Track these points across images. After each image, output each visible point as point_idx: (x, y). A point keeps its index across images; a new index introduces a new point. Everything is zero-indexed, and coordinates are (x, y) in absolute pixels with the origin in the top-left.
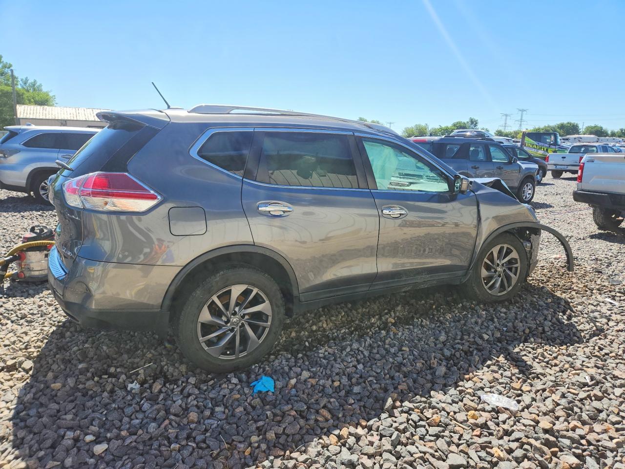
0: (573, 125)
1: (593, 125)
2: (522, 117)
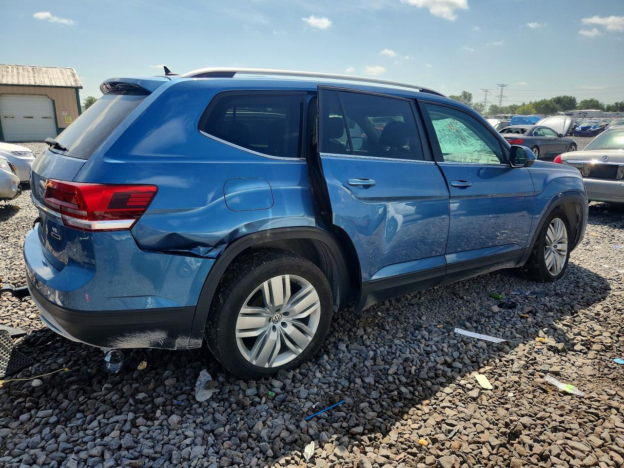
0: (570, 100)
1: (589, 99)
2: (501, 93)
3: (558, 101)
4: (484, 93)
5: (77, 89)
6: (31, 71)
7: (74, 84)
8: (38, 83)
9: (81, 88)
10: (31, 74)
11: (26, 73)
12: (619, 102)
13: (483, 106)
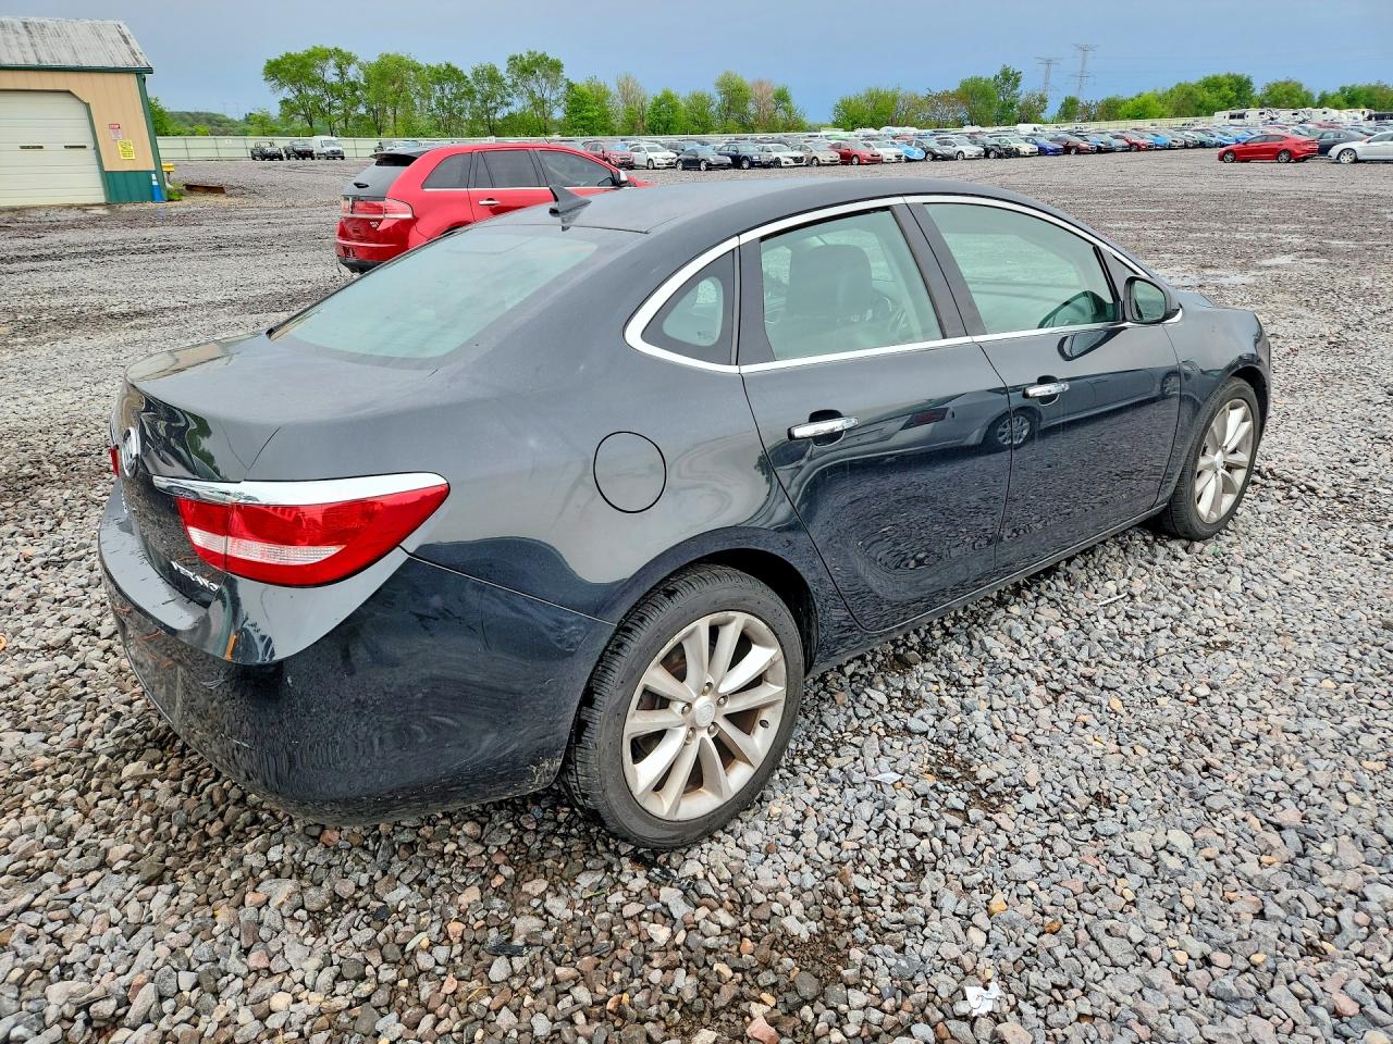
0: (1240, 81)
1: (1283, 79)
2: (1084, 64)
3: (1213, 85)
4: (1044, 67)
5: (141, 73)
6: (22, 31)
7: (131, 63)
8: (47, 61)
9: (149, 70)
10: (25, 39)
11: (12, 37)
12: (1349, 85)
13: (1045, 101)
